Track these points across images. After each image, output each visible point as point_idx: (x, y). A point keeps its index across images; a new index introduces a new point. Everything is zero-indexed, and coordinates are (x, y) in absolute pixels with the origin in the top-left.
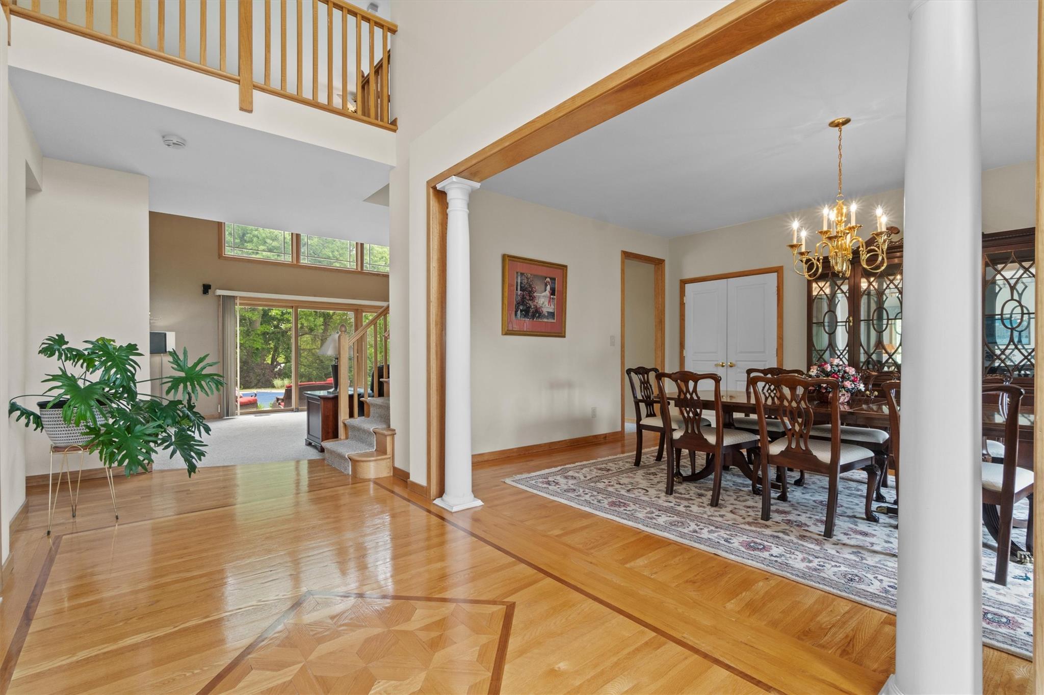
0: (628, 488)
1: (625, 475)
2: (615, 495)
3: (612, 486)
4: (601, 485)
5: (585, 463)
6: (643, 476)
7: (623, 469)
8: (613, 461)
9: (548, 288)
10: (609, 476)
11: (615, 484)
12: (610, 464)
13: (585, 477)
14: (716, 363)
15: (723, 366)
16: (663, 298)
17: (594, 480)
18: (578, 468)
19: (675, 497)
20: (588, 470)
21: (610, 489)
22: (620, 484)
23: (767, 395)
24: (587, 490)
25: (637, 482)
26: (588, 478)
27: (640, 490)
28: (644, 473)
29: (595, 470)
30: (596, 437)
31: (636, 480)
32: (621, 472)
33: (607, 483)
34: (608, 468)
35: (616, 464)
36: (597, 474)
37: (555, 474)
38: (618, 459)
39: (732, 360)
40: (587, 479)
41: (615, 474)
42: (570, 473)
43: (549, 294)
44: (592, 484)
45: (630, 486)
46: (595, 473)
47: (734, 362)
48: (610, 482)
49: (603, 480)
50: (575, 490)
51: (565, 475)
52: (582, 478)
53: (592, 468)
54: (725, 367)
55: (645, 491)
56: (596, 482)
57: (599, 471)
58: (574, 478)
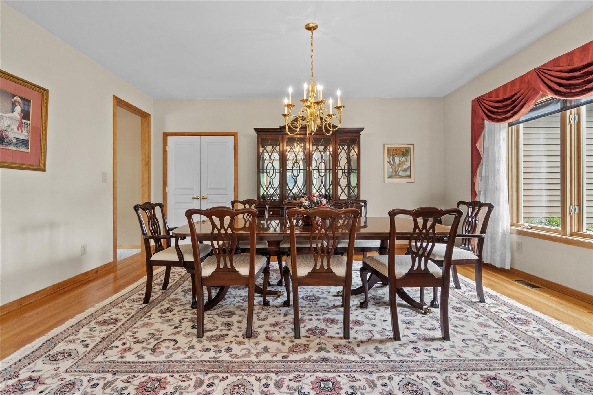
0: (151, 346)
1: (139, 323)
2: (139, 368)
3: (130, 349)
4: (113, 355)
5: (79, 317)
6: (160, 317)
7: (133, 312)
8: (116, 304)
9: (18, 109)
10: (120, 331)
11: (133, 345)
12: (115, 310)
13: (86, 346)
14: (192, 196)
15: (198, 199)
16: (149, 145)
17: (100, 347)
18: (70, 331)
19: (211, 339)
20: (87, 330)
21: (130, 357)
22: (139, 342)
23: (247, 220)
24: (95, 376)
25: (158, 330)
26: (91, 346)
27: (167, 343)
28: (159, 312)
29: (98, 327)
30: (86, 274)
31: (155, 326)
32: (133, 319)
33: (121, 347)
34: (113, 317)
35: (121, 308)
36: (103, 335)
37: (31, 358)
38: (121, 300)
39: (204, 194)
40: (89, 349)
41: (126, 326)
42: (60, 347)
43: (19, 117)
44: (100, 358)
45: (152, 340)
46: (100, 332)
47: (205, 196)
48: (124, 344)
49: (114, 344)
50: (73, 384)
51: (51, 353)
52: (81, 350)
53: (92, 324)
54: (199, 199)
55: (173, 343)
56: (103, 351)
57: (104, 328)
58: (67, 354)
